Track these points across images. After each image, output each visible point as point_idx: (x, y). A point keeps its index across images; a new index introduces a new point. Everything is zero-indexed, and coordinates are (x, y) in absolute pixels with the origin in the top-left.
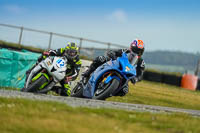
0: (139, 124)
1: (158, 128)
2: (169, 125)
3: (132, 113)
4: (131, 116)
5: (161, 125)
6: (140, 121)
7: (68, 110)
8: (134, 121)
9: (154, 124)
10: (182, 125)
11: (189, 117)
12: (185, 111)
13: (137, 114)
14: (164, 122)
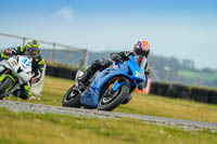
0: (87, 130)
1: (107, 135)
2: (120, 132)
3: (78, 119)
4: (78, 122)
5: (111, 131)
6: (88, 128)
7: (10, 116)
8: (81, 127)
9: (103, 130)
10: (134, 132)
11: (141, 123)
12: (137, 117)
13: (85, 120)
14: (113, 128)
